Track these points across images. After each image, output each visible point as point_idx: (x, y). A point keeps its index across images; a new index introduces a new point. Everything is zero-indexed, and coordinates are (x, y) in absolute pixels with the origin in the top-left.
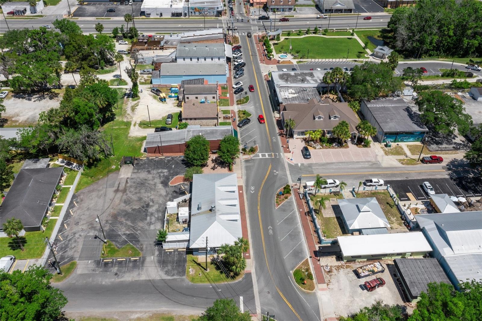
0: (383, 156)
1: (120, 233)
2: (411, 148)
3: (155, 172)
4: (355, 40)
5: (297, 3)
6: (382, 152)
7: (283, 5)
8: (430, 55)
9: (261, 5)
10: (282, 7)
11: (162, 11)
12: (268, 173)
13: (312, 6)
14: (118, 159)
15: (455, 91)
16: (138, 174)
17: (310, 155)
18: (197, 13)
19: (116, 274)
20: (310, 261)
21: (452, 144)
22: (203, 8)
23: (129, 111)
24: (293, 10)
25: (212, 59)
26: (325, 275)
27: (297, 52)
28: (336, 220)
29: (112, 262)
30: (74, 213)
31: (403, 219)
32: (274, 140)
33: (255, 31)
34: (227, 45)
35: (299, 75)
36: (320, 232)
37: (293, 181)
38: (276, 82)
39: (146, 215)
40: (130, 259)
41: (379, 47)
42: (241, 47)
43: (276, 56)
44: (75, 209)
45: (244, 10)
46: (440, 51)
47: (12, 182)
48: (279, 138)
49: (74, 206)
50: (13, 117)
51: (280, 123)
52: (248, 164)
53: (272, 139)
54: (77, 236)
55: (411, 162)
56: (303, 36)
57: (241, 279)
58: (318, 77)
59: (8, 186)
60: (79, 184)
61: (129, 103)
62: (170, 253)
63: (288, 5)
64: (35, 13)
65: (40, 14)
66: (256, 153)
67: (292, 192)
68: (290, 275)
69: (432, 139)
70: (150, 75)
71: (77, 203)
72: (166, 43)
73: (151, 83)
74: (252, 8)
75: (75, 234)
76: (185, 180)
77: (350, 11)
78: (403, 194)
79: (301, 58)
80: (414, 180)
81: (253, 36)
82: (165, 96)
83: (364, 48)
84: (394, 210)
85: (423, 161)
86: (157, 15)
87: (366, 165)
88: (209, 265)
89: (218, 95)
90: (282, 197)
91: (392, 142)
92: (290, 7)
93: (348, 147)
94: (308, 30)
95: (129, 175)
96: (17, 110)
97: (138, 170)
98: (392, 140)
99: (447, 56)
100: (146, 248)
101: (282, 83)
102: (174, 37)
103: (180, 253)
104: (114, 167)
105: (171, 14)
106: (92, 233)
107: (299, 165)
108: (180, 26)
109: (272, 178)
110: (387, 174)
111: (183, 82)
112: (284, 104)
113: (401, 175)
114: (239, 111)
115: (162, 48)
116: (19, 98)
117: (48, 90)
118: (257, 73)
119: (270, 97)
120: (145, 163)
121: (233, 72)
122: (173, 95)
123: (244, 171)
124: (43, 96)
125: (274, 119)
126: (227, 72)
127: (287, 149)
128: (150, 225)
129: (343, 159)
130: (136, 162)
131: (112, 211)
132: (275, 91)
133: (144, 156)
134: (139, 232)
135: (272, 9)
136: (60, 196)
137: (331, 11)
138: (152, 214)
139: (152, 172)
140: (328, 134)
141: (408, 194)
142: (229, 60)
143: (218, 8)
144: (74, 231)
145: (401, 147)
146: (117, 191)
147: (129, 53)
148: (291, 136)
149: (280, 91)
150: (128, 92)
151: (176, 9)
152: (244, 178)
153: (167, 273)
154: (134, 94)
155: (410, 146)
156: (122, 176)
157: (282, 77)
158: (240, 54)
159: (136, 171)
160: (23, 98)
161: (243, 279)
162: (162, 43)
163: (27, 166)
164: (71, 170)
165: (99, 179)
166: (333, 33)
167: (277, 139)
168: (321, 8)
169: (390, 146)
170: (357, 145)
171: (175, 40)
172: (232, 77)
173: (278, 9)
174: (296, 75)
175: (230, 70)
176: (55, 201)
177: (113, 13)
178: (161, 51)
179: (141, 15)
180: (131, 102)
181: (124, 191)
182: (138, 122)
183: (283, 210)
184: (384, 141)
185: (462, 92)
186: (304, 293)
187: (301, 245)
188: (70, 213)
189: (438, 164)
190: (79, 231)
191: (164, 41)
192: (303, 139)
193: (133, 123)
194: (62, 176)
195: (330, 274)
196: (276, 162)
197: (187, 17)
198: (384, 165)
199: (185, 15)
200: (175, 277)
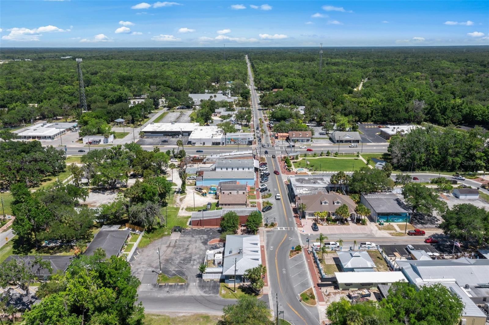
0: (377, 231)
1: (170, 270)
2: (400, 226)
3: (197, 236)
4: (361, 160)
5: (313, 136)
6: (376, 228)
7: (302, 137)
8: (423, 170)
9: (284, 138)
10: (301, 139)
11: (204, 141)
12: (284, 239)
13: (326, 138)
14: (169, 229)
15: (441, 192)
16: (185, 238)
17: (318, 228)
18: (233, 143)
19: (168, 292)
20: (313, 289)
21: (435, 224)
22: (238, 139)
23: (178, 201)
24: (310, 141)
25: (243, 169)
26: (324, 297)
27: (312, 166)
28: (335, 266)
29: (165, 285)
30: (137, 258)
31: (388, 267)
32: (290, 220)
33: (278, 154)
34: (256, 160)
35: (312, 179)
36: (322, 272)
37: (303, 244)
38: (293, 183)
39: (191, 260)
40: (178, 284)
41: (379, 163)
42: (266, 164)
43: (294, 169)
44: (137, 256)
45: (270, 141)
46: (430, 166)
47: (92, 240)
48: (294, 219)
49: (137, 254)
50: (92, 204)
51: (295, 210)
52: (269, 233)
53: (288, 220)
54: (139, 270)
55: (400, 234)
56: (318, 158)
57: (260, 297)
58: (327, 181)
59: (89, 242)
60: (140, 242)
61: (178, 197)
62: (208, 281)
63: (306, 137)
64: (107, 143)
65: (111, 144)
66: (275, 227)
67: (302, 250)
68: (298, 296)
69: (419, 221)
70: (195, 180)
71: (139, 252)
72: (207, 160)
73: (195, 185)
74: (276, 140)
75: (138, 269)
76: (221, 241)
77: (358, 141)
78: (391, 253)
79: (315, 171)
80: (401, 245)
81: (277, 157)
82: (206, 191)
83: (367, 164)
84: (383, 262)
85: (410, 234)
86: (201, 144)
87: (363, 236)
88: (236, 289)
89: (247, 191)
90: (294, 252)
91: (384, 222)
92: (308, 139)
93: (349, 224)
94: (322, 153)
95: (178, 238)
96: (94, 200)
97: (184, 235)
98: (385, 220)
99: (437, 171)
100: (190, 278)
101: (298, 184)
102: (214, 156)
103: (215, 282)
104: (166, 233)
105: (211, 143)
106: (150, 269)
107: (309, 235)
108: (218, 151)
109: (287, 241)
110: (379, 241)
111: (220, 183)
112: (298, 196)
113: (390, 242)
114: (264, 202)
115: (205, 163)
116: (96, 193)
117: (117, 188)
118: (278, 180)
119: (288, 194)
120: (190, 231)
121: (260, 179)
122: (212, 192)
123: (265, 237)
124: (114, 192)
125: (291, 207)
126: (255, 177)
127: (300, 225)
128: (193, 266)
129: (345, 232)
130: (183, 230)
131: (165, 257)
132: (292, 189)
133: (189, 228)
134: (185, 269)
135: (293, 140)
136: (127, 249)
137: (341, 141)
138: (194, 260)
139: (195, 236)
140: (333, 215)
141: (394, 253)
142: (256, 170)
143: (249, 139)
144: (137, 267)
145: (392, 226)
146: (169, 246)
147: (178, 167)
148: (304, 217)
149: (296, 189)
150: (177, 190)
151: (215, 139)
152: (266, 241)
153: (205, 292)
154: (182, 191)
155: (400, 225)
156: (172, 238)
157: (298, 180)
158: (266, 168)
159: (183, 236)
160: (99, 193)
161: (263, 297)
162: (205, 160)
163: (104, 229)
164: (135, 234)
165: (155, 240)
166: (342, 155)
167: (292, 219)
168: (333, 140)
169: (383, 224)
170: (356, 223)
171: (214, 158)
172: (259, 182)
173: (298, 140)
174: (309, 180)
175: (257, 178)
176: (123, 251)
177: (166, 143)
178: (204, 165)
179: (188, 144)
180: (179, 196)
181: (174, 246)
182: (185, 207)
183: (295, 260)
184: (378, 221)
185: (447, 193)
186: (308, 306)
187: (307, 280)
188: (134, 258)
189: (422, 236)
190: (140, 268)
191: (206, 159)
192: (313, 219)
193: (181, 208)
194: (128, 237)
195: (329, 296)
196: (291, 233)
197: (224, 145)
198: (377, 236)
199: (223, 144)
200: (211, 295)
